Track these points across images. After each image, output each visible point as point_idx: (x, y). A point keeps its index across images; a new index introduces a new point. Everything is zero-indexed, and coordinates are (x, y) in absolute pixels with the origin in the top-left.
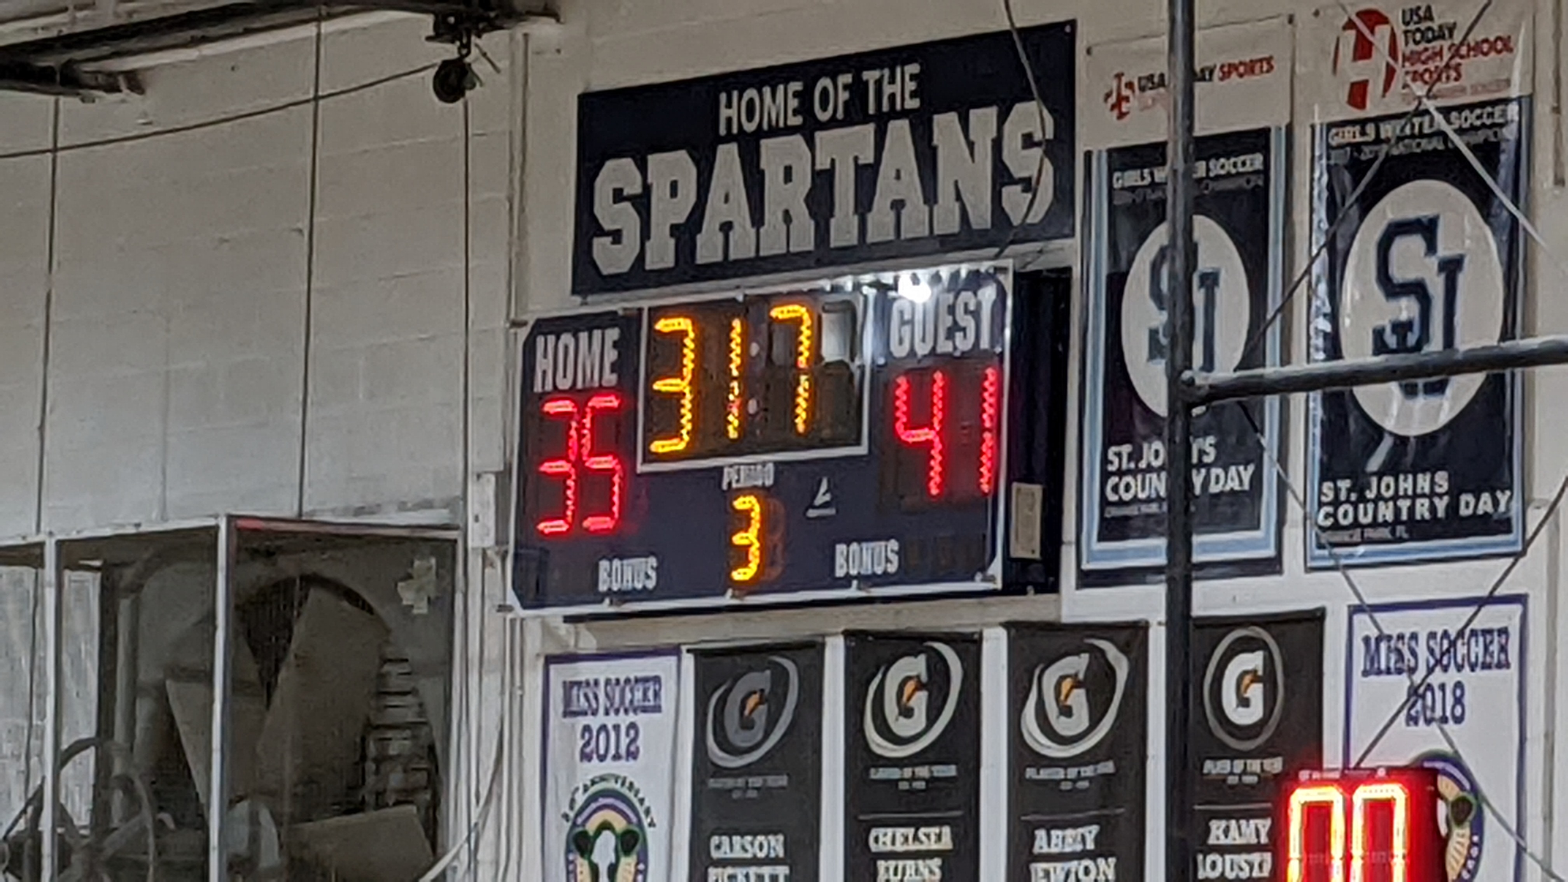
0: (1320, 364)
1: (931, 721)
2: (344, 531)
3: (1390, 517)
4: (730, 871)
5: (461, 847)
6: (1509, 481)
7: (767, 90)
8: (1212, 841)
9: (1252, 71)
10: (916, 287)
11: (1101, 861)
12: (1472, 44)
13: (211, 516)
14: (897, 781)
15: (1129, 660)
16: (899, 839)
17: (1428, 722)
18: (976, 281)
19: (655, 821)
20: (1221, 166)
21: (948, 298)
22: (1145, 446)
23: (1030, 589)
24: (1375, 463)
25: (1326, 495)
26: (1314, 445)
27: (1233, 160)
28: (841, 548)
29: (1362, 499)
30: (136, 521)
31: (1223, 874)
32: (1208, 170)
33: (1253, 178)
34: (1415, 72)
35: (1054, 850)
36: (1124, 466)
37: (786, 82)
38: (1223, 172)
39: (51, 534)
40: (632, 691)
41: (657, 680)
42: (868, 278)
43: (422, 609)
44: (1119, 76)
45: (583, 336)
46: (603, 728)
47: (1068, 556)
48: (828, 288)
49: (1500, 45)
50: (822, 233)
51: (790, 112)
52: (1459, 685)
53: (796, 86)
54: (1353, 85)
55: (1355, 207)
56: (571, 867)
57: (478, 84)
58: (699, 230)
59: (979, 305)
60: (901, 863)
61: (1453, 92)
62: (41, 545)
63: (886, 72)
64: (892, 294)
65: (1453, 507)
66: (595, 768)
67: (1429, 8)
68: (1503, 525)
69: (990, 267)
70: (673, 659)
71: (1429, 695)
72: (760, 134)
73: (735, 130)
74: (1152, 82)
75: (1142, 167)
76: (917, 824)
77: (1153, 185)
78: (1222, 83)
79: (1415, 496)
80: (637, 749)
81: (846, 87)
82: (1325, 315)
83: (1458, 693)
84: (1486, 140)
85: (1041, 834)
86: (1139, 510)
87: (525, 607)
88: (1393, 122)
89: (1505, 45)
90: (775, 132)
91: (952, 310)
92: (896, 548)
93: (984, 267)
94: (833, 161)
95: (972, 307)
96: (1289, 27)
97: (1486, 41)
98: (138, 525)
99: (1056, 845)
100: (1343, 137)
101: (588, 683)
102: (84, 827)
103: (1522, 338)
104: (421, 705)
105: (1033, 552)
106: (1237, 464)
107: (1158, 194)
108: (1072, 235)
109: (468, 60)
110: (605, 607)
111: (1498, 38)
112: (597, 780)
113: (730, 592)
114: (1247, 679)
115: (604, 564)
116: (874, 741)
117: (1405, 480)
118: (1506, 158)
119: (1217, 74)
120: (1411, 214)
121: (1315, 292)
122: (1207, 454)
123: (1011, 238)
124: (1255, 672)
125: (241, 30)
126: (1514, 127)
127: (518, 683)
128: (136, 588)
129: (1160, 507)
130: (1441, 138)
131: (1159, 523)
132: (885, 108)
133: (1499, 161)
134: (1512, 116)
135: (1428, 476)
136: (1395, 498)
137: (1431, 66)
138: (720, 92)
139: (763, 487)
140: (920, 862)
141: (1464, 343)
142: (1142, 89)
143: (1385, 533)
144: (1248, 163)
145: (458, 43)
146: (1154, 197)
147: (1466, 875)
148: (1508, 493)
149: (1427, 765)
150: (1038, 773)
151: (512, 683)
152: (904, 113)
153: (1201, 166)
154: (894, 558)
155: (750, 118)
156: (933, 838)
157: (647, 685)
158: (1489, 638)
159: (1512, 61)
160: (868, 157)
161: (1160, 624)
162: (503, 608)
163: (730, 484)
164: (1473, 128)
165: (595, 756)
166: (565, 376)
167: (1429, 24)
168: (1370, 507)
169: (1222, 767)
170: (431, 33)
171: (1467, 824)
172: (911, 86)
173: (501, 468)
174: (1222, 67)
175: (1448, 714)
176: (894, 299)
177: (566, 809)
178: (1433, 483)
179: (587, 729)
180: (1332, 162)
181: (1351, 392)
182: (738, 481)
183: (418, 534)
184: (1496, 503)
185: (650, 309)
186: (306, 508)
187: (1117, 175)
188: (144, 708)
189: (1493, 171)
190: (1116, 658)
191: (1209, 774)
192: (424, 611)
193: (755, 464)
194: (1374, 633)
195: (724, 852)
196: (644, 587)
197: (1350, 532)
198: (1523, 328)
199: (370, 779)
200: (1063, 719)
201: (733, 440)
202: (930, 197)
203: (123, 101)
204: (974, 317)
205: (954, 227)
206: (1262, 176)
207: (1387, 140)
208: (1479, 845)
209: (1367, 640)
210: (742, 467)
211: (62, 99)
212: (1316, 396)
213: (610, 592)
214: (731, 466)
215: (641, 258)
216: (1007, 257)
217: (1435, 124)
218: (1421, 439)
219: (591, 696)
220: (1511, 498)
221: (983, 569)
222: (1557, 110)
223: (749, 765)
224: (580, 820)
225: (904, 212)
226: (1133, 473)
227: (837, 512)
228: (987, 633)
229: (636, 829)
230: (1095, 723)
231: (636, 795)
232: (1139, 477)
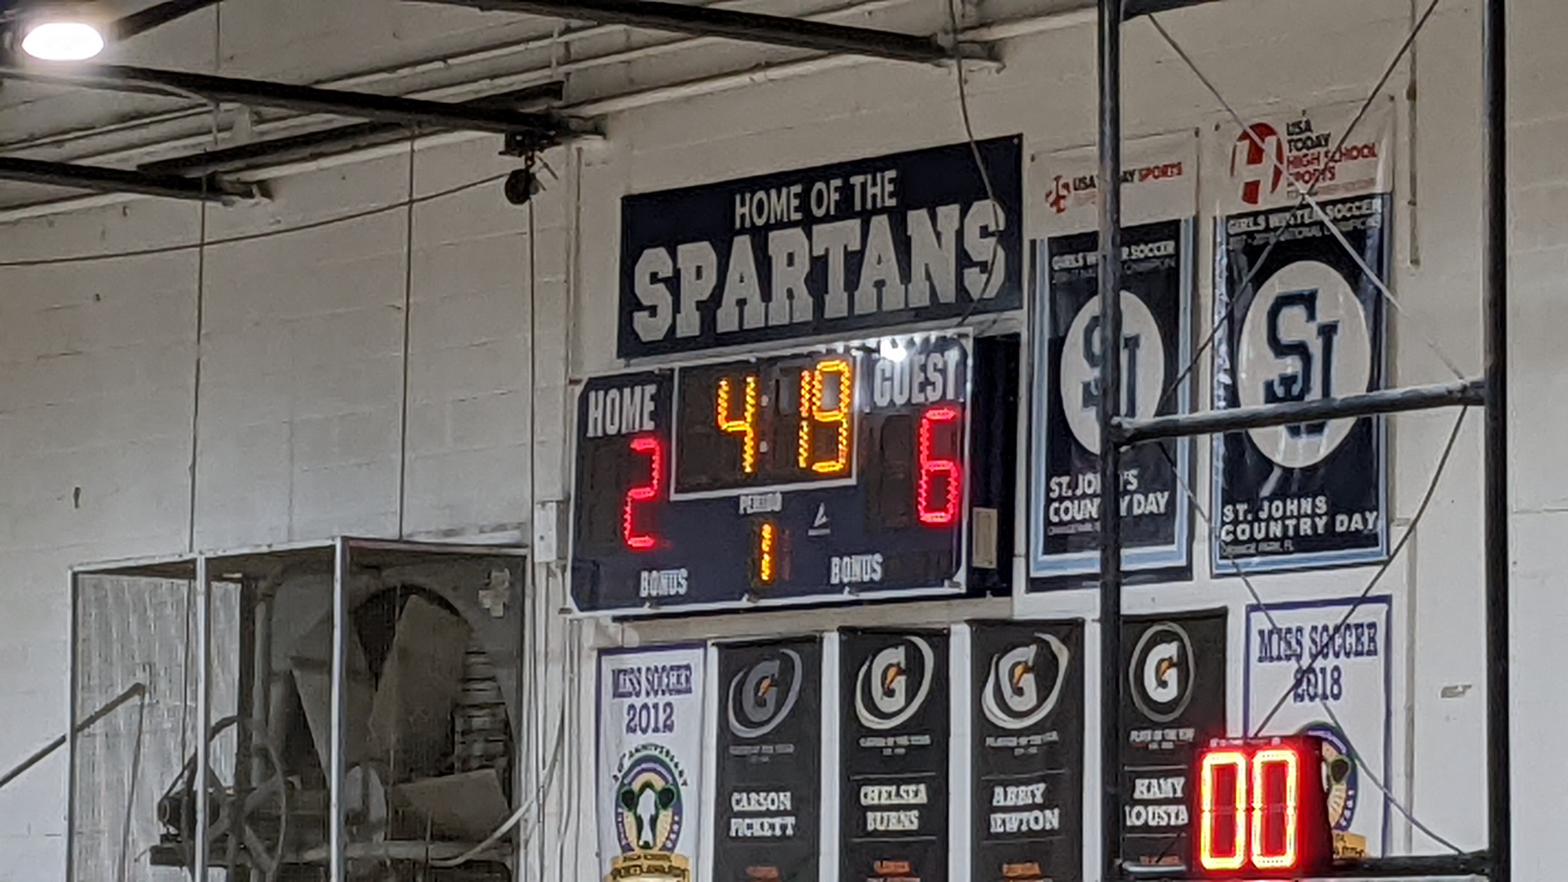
0: (1222, 411)
1: (909, 700)
2: (434, 549)
3: (1279, 534)
4: (748, 821)
5: (532, 802)
6: (1374, 503)
7: (773, 193)
8: (1137, 795)
9: (1164, 174)
10: (895, 350)
11: (1048, 812)
12: (1343, 150)
13: (328, 539)
14: (881, 748)
15: (1069, 650)
16: (884, 795)
17: (1312, 699)
18: (943, 344)
19: (688, 782)
20: (1140, 251)
21: (920, 360)
22: (1080, 477)
23: (988, 592)
24: (1267, 490)
25: (1227, 517)
26: (1217, 474)
27: (1150, 245)
28: (835, 560)
29: (1257, 519)
30: (268, 543)
31: (1146, 822)
32: (1130, 254)
33: (1167, 260)
34: (1298, 173)
35: (1010, 803)
36: (1064, 494)
37: (789, 185)
38: (1142, 256)
39: (201, 553)
40: (668, 677)
41: (688, 667)
42: (856, 343)
43: (499, 611)
44: (1057, 179)
45: (627, 391)
46: (645, 706)
47: (1019, 565)
48: (824, 351)
49: (1366, 151)
50: (819, 306)
51: (792, 209)
52: (1336, 669)
53: (797, 189)
54: (1247, 184)
55: (1250, 285)
56: (620, 819)
57: (541, 191)
58: (719, 304)
59: (945, 364)
60: (885, 814)
61: (1328, 190)
62: (193, 561)
63: (869, 177)
64: (875, 356)
65: (1330, 525)
66: (639, 739)
67: (1308, 123)
68: (1371, 540)
69: (955, 334)
70: (700, 652)
71: (1312, 677)
72: (768, 227)
73: (748, 224)
74: (1085, 183)
75: (1077, 252)
76: (899, 783)
77: (1086, 267)
78: (1141, 183)
79: (1299, 517)
80: (673, 722)
81: (837, 189)
82: (1225, 370)
83: (1336, 675)
84: (1355, 227)
85: (999, 790)
86: (1076, 529)
87: (582, 610)
88: (1281, 215)
89: (1370, 151)
90: (781, 225)
91: (924, 368)
92: (880, 560)
93: (950, 333)
94: (827, 250)
95: (940, 366)
96: (1196, 139)
97: (1355, 148)
98: (270, 546)
99: (1011, 799)
100: (1240, 226)
101: (632, 670)
102: (229, 788)
103: (1387, 387)
104: (499, 688)
105: (991, 563)
106: (1155, 492)
107: (1090, 273)
108: (1021, 307)
109: (532, 170)
110: (646, 610)
111: (1365, 146)
112: (640, 747)
113: (746, 597)
114: (1165, 665)
115: (645, 575)
116: (863, 716)
117: (1292, 503)
118: (1371, 243)
119: (1136, 176)
120: (1294, 288)
121: (1218, 352)
122: (1131, 483)
123: (971, 309)
124: (1171, 658)
125: (349, 146)
126: (1378, 218)
127: (576, 669)
128: (269, 597)
129: (1093, 526)
130: (1318, 227)
131: (1094, 539)
132: (869, 206)
133: (1365, 245)
134: (1376, 210)
135: (1310, 500)
136: (1284, 518)
137: (1311, 168)
138: (735, 194)
139: (773, 512)
140: (902, 814)
141: (1339, 394)
142: (1076, 189)
143: (1276, 546)
144: (1162, 248)
145: (523, 157)
146: (1088, 275)
147: (1344, 823)
148: (1375, 513)
149: (1311, 733)
150: (996, 739)
151: (572, 671)
152: (884, 210)
153: (1125, 250)
154: (878, 568)
155: (760, 215)
156: (911, 794)
157: (680, 672)
158: (1360, 630)
159: (1376, 164)
160: (855, 246)
161: (1093, 621)
162: (563, 611)
163: (745, 509)
164: (1345, 219)
165: (638, 728)
166: (612, 424)
167: (1308, 134)
168: (1263, 525)
169: (1144, 736)
170: (502, 148)
171: (1344, 782)
172: (889, 188)
173: (561, 498)
174: (1142, 170)
175: (1328, 692)
176: (878, 360)
177: (616, 772)
178: (1314, 506)
179: (632, 707)
180: (1231, 248)
181: (1247, 433)
182: (752, 507)
183: (494, 551)
184: (1365, 521)
185: (682, 369)
186: (405, 531)
187: (1056, 258)
188: (277, 691)
189: (1362, 253)
190: (1060, 649)
191: (1134, 741)
192: (501, 614)
193: (767, 493)
194: (1267, 626)
195: (744, 806)
196: (677, 592)
197: (1248, 545)
198: (1386, 380)
199: (458, 748)
200: (1016, 698)
201: (748, 474)
202: (906, 276)
203: (257, 204)
204: (941, 374)
205: (926, 302)
206: (1174, 258)
207: (1276, 229)
208: (1354, 798)
209: (1261, 633)
210: (754, 497)
211: (209, 204)
212: (1219, 437)
213: (649, 598)
214: (747, 495)
215: (673, 328)
216: (969, 325)
217: (1314, 214)
218: (1303, 470)
219: (635, 681)
220: (1377, 517)
221: (950, 578)
222: (1413, 203)
223: (764, 735)
224: (626, 782)
225: (884, 289)
226: (1071, 499)
227: (832, 531)
228: (954, 628)
229: (672, 787)
230: (1041, 700)
231: (672, 760)
232: (1076, 502)
